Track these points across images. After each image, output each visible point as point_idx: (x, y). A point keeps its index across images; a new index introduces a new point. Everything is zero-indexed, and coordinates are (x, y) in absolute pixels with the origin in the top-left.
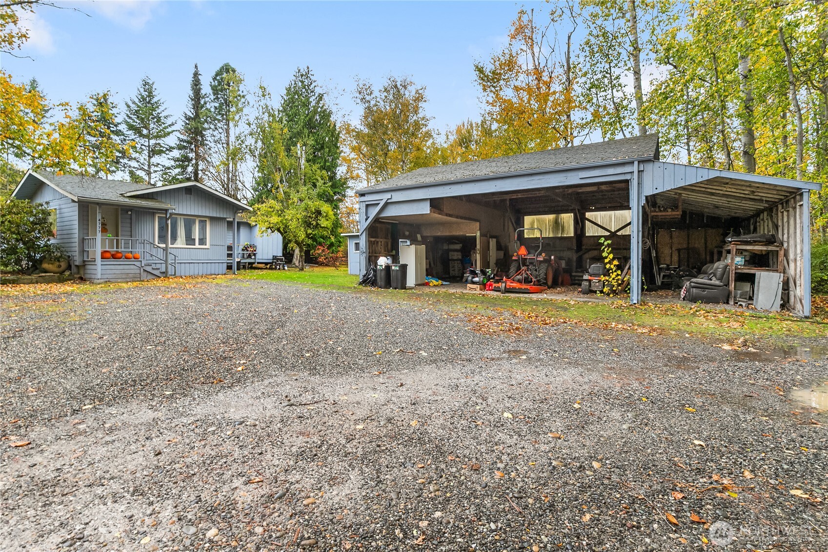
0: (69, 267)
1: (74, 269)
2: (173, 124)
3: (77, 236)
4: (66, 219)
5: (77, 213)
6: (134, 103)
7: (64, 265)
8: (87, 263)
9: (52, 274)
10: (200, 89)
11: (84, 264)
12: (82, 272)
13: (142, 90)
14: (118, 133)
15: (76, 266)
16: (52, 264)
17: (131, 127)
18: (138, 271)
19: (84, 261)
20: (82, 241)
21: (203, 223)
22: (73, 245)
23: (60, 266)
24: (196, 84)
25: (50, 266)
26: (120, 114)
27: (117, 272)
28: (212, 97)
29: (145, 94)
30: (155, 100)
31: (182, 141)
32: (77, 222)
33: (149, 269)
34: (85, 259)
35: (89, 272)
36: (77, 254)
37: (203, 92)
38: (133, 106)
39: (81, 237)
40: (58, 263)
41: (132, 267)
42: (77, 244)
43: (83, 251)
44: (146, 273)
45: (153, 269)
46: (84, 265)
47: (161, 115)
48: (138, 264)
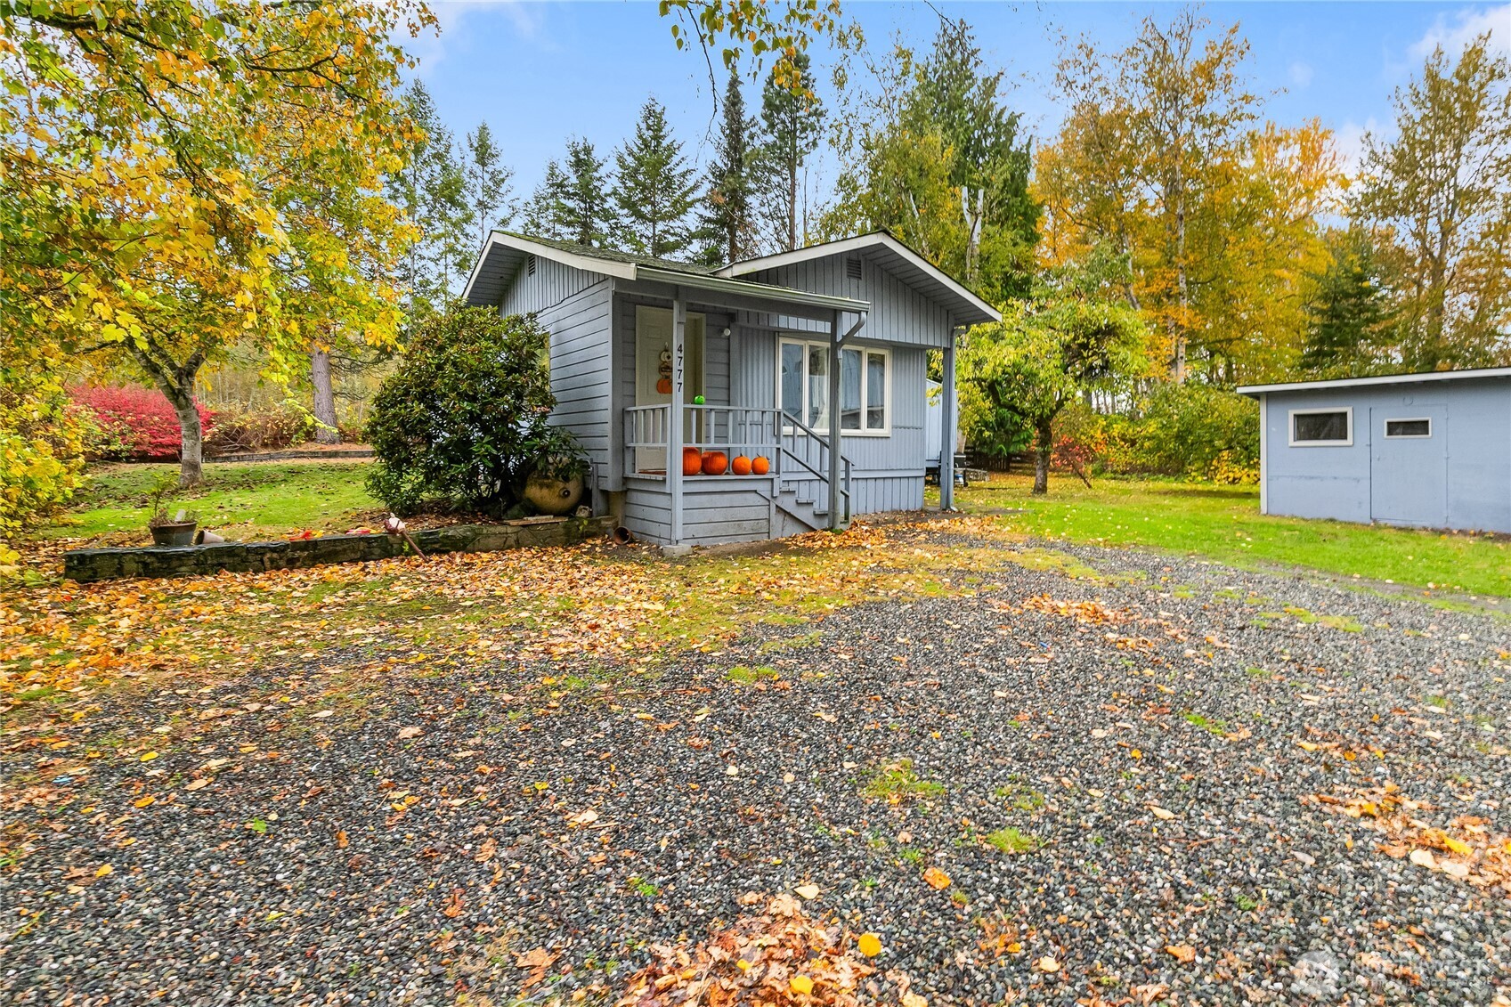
0: (586, 498)
1: (597, 500)
2: (693, 189)
3: (607, 403)
4: (576, 357)
5: (608, 335)
6: (631, 154)
7: (573, 487)
8: (632, 486)
9: (549, 519)
10: (739, 114)
11: (627, 486)
12: (618, 511)
13: (643, 126)
14: (607, 215)
15: (605, 493)
16: (548, 486)
17: (626, 203)
18: (763, 513)
19: (626, 480)
20: (623, 417)
21: (876, 362)
22: (598, 430)
23: (566, 494)
24: (734, 102)
25: (545, 491)
26: (609, 180)
27: (718, 515)
28: (764, 124)
29: (648, 134)
30: (665, 143)
31: (709, 220)
32: (607, 363)
33: (788, 503)
34: (629, 474)
35: (639, 512)
36: (608, 456)
37: (746, 118)
38: (630, 161)
39: (619, 408)
40: (561, 485)
41: (752, 498)
42: (608, 428)
43: (623, 450)
44: (781, 517)
45: (798, 504)
46: (625, 492)
47: (673, 173)
48: (763, 488)
